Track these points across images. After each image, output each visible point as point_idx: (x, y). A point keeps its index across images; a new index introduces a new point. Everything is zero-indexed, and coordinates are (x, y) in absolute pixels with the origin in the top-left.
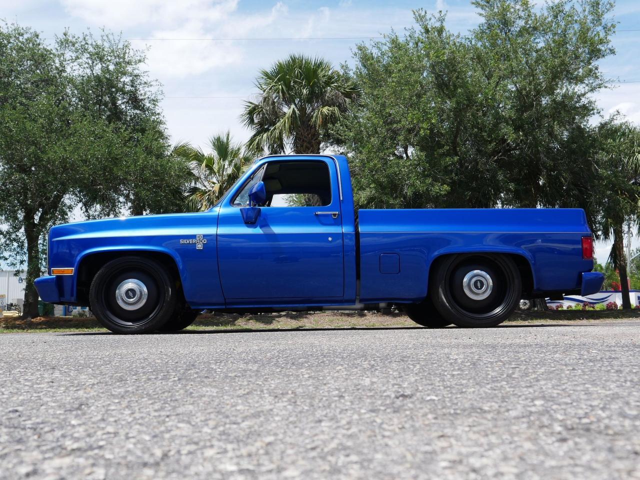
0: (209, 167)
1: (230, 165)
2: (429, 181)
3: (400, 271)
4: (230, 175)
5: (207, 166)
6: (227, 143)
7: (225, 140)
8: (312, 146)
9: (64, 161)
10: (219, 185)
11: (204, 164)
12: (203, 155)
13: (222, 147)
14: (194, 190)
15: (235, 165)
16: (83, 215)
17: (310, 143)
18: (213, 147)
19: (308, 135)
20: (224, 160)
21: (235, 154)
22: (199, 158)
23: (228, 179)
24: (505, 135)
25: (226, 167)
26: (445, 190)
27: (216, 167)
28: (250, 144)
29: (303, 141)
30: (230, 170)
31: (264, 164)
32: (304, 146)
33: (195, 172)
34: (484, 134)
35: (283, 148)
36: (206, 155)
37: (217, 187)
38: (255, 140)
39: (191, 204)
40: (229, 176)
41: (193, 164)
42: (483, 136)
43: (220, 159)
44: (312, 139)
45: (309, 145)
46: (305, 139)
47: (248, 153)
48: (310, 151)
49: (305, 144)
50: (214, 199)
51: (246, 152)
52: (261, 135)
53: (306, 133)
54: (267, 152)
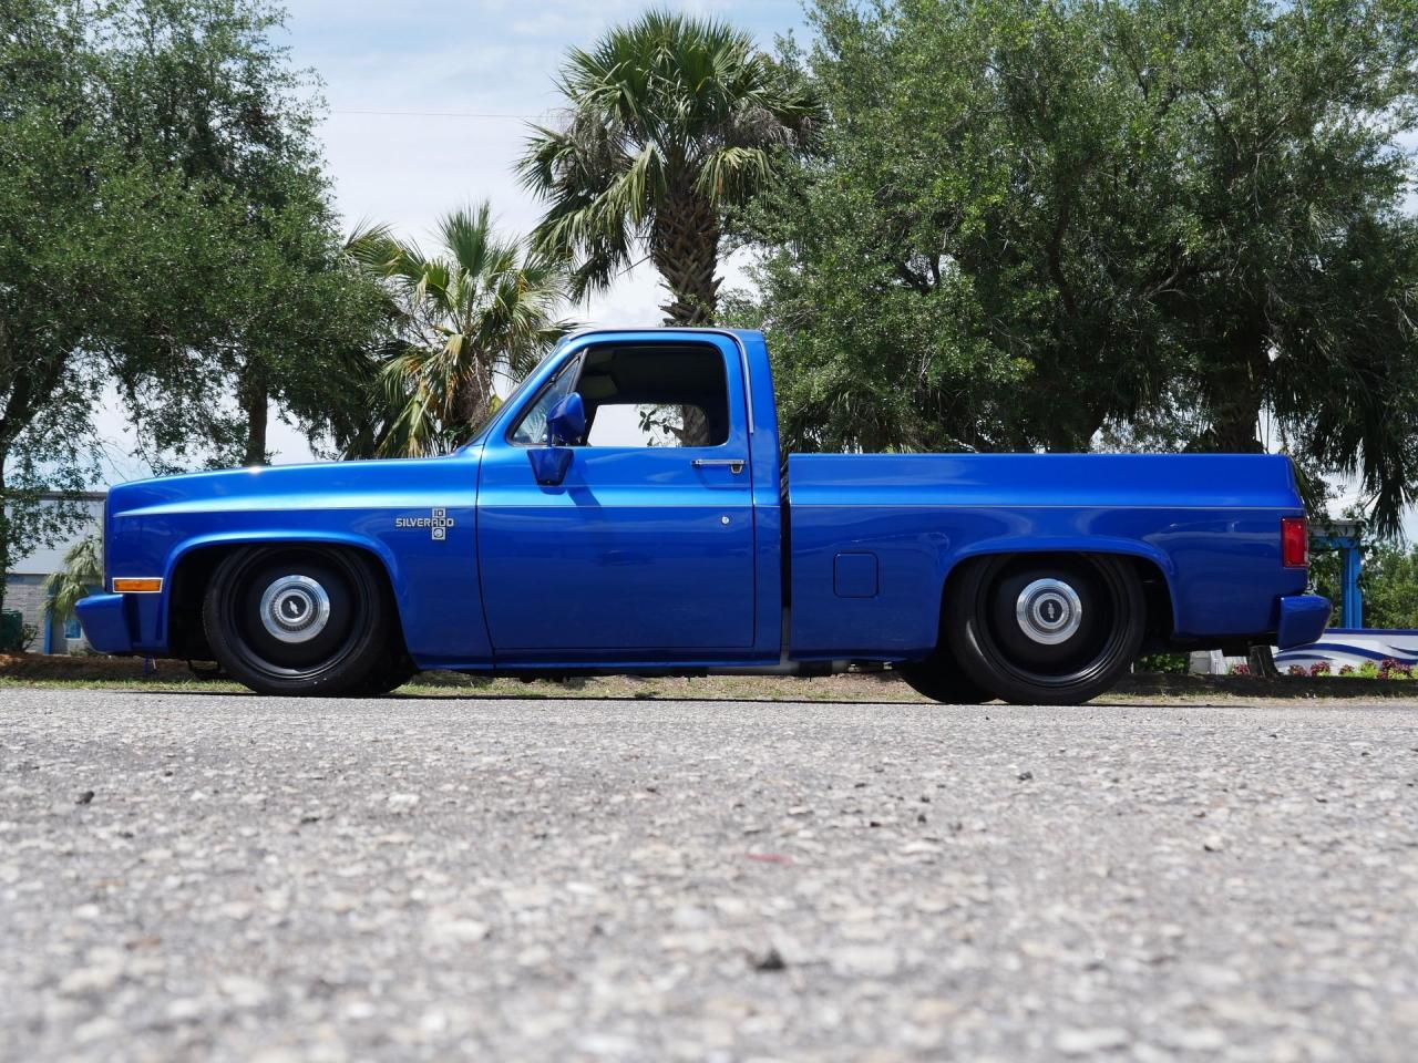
0: (437, 290)
1: (490, 286)
2: (983, 346)
3: (877, 592)
4: (489, 312)
5: (430, 288)
6: (483, 231)
7: (476, 224)
8: (697, 245)
9: (83, 272)
10: (460, 337)
11: (422, 285)
12: (423, 261)
13: (469, 242)
14: (398, 349)
15: (504, 289)
16: (122, 406)
17: (691, 237)
18: (446, 241)
19: (688, 216)
20: (474, 274)
21: (503, 262)
22: (411, 267)
23: (484, 324)
24: (1180, 235)
25: (479, 292)
26: (1022, 371)
27: (452, 292)
29: (675, 232)
30: (489, 302)
31: (580, 349)
32: (677, 245)
33: (402, 303)
34: (1128, 230)
35: (623, 249)
36: (428, 260)
37: (455, 343)
38: (554, 226)
39: (388, 385)
40: (487, 316)
41: (394, 283)
42: (1124, 236)
43: (464, 272)
44: (697, 227)
45: (689, 244)
46: (681, 227)
47: (537, 261)
48: (692, 257)
49: (680, 240)
50: (449, 373)
51: (529, 256)
52: (570, 215)
53: (684, 213)
54: (581, 258)
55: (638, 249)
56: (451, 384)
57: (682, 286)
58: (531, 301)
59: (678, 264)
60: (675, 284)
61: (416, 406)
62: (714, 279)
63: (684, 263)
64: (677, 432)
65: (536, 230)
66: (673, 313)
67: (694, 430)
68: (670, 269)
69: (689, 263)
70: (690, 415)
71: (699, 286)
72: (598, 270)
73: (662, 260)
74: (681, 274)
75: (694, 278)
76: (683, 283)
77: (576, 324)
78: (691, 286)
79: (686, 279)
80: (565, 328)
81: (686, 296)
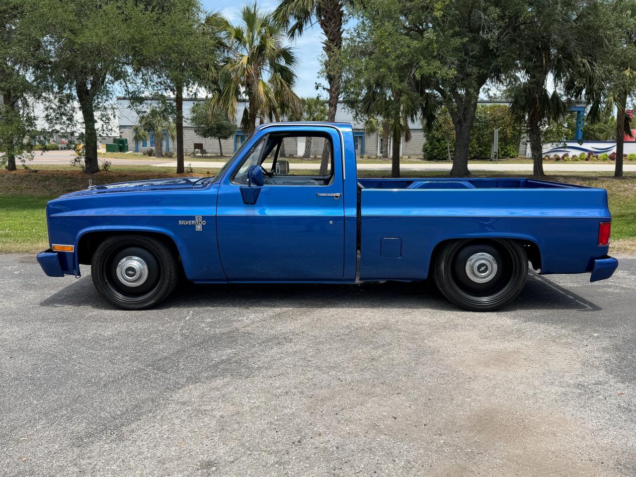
0: (239, 38)
3: (401, 255)
5: (236, 37)
6: (255, 14)
7: (253, 11)
8: (335, 17)
10: (246, 56)
11: (233, 36)
13: (250, 17)
15: (262, 37)
17: (332, 14)
21: (263, 24)
23: (256, 52)
27: (245, 38)
28: (277, 15)
29: (326, 12)
30: (258, 42)
31: (266, 135)
32: (327, 17)
33: (225, 41)
36: (234, 26)
37: (245, 59)
38: (281, 10)
40: (257, 48)
44: (335, 9)
46: (328, 10)
48: (332, 22)
49: (329, 15)
52: (287, 6)
53: (330, 4)
54: (293, 22)
55: (314, 18)
57: (329, 34)
59: (328, 25)
60: (326, 33)
62: (341, 30)
63: (330, 24)
64: (327, 89)
65: (275, 12)
66: (325, 44)
67: (334, 90)
68: (324, 27)
70: (332, 84)
71: (335, 33)
72: (299, 27)
73: (323, 25)
74: (329, 28)
75: (333, 30)
76: (329, 32)
77: (290, 48)
78: (333, 33)
79: (330, 30)
80: (287, 50)
81: (331, 37)
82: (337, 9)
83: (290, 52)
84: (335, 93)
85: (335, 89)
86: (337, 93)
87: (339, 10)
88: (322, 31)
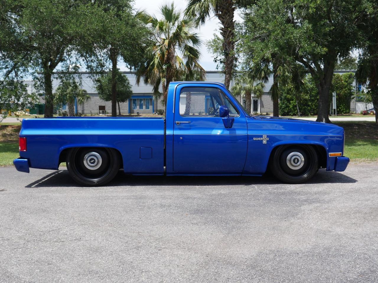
0: (161, 28)
1: (173, 25)
4: (175, 33)
5: (159, 27)
7: (171, 9)
8: (229, 12)
10: (168, 40)
12: (157, 21)
13: (169, 14)
15: (178, 26)
17: (227, 10)
18: (162, 13)
19: (226, 4)
20: (170, 22)
21: (176, 19)
22: (154, 22)
23: (174, 36)
24: (366, 8)
25: (171, 27)
27: (164, 27)
28: (188, 12)
29: (223, 8)
30: (173, 30)
32: (224, 12)
35: (208, 13)
36: (159, 20)
37: (166, 42)
38: (191, 8)
39: (149, 53)
40: (174, 34)
41: (149, 26)
42: (349, 8)
43: (167, 22)
44: (229, 7)
45: (227, 12)
46: (224, 7)
47: (186, 18)
48: (228, 15)
49: (224, 10)
50: (165, 50)
51: (184, 17)
52: (195, 5)
53: (225, 3)
54: (198, 16)
56: (166, 53)
57: (225, 23)
58: (186, 29)
59: (224, 18)
60: (223, 23)
61: (156, 59)
62: (234, 21)
63: (226, 17)
65: (186, 9)
66: (222, 31)
68: (222, 19)
69: (227, 16)
70: (227, 58)
71: (230, 23)
72: (202, 19)
73: (220, 17)
74: (225, 20)
75: (228, 21)
76: (225, 22)
77: (196, 34)
78: (227, 23)
79: (226, 21)
80: (194, 35)
81: (226, 26)
82: (231, 6)
83: (196, 36)
84: (230, 65)
85: (230, 62)
86: (231, 65)
87: (231, 7)
88: (219, 21)
